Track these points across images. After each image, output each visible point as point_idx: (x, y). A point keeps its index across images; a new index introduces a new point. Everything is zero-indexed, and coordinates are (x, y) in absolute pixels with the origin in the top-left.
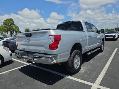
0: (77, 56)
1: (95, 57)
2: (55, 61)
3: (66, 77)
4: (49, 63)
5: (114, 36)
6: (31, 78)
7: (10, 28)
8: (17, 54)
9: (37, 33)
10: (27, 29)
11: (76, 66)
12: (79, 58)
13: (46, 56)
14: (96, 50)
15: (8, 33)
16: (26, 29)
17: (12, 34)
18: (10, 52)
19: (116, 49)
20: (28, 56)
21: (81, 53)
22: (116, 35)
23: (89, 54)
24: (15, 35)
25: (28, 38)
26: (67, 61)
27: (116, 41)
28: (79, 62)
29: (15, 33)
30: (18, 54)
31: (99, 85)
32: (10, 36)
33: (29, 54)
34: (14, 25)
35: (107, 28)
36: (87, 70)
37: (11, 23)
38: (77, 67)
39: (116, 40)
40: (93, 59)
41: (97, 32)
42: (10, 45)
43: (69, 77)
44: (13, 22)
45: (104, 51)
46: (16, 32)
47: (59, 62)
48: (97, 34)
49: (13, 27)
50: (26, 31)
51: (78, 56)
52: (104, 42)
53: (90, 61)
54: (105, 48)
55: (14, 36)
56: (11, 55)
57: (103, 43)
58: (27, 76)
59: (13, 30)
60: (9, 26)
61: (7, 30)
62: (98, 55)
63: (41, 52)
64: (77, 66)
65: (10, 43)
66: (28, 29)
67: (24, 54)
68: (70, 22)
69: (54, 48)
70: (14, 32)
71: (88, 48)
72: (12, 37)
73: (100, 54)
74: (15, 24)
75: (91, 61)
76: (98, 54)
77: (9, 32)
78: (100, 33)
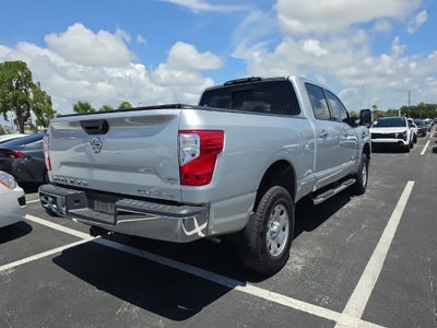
0: (278, 208)
1: (338, 214)
2: (198, 231)
3: (239, 288)
4: (176, 235)
5: (402, 136)
6: (105, 294)
7: (15, 98)
8: (47, 199)
9: (127, 120)
10: (81, 104)
11: (274, 246)
12: (285, 215)
13: (167, 208)
14: (343, 187)
15: (5, 116)
16: (77, 103)
17: (21, 121)
18: (19, 190)
19: (410, 184)
20: (91, 206)
21: (293, 199)
22: (405, 132)
23: (319, 200)
24: (34, 123)
25: (95, 138)
26: (245, 229)
27: (407, 155)
28: (284, 230)
29: (34, 117)
30: (50, 199)
31: (363, 318)
32: (15, 127)
33: (95, 202)
34: (32, 86)
35: (375, 107)
36: (313, 260)
37: (19, 78)
38: (276, 251)
39: (408, 151)
40: (331, 220)
41: (344, 121)
42: (15, 162)
43: (250, 289)
44: (29, 75)
45: (367, 191)
46: (38, 112)
47: (213, 233)
48: (347, 126)
49: (28, 94)
50: (76, 109)
51: (282, 208)
52: (368, 158)
53: (320, 228)
54: (371, 181)
55: (32, 127)
56: (22, 201)
57: (366, 161)
58: (87, 284)
59: (28, 105)
60: (11, 89)
61: (4, 104)
62: (349, 205)
63: (147, 194)
64: (279, 246)
65: (17, 156)
66: (87, 104)
67: (77, 202)
68: (250, 80)
69: (197, 178)
70: (31, 112)
71: (317, 179)
72: (22, 132)
73: (355, 201)
74: (34, 81)
75: (324, 229)
76: (349, 200)
77: (12, 115)
78: (356, 125)
